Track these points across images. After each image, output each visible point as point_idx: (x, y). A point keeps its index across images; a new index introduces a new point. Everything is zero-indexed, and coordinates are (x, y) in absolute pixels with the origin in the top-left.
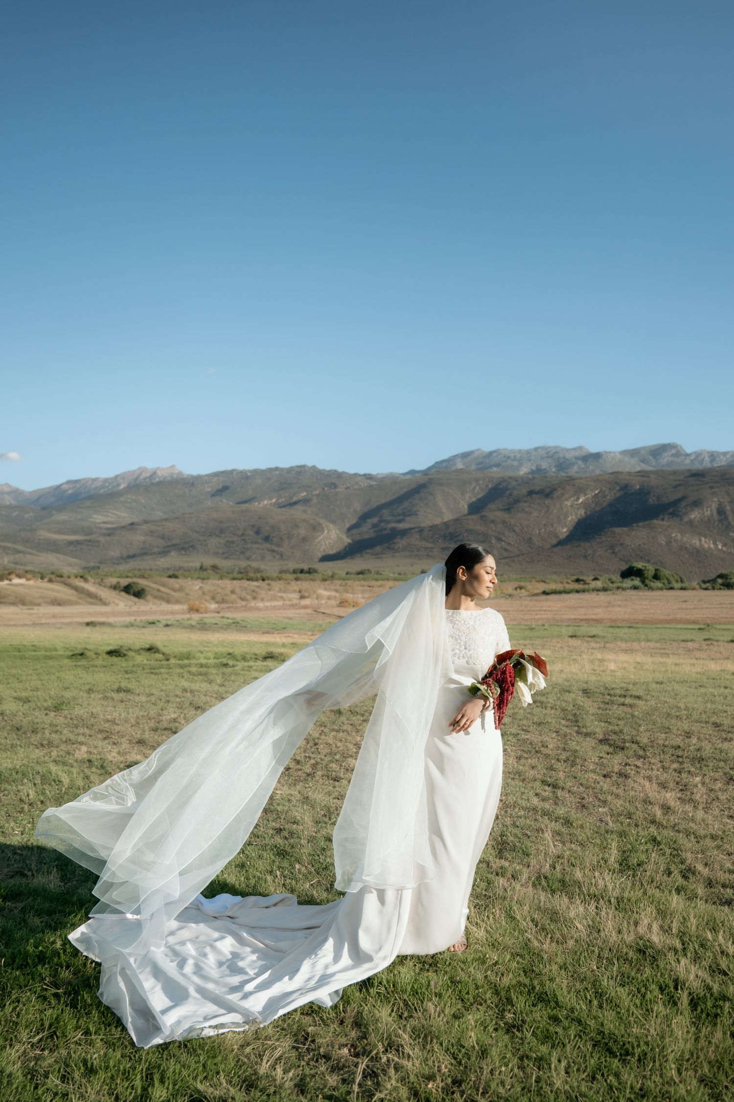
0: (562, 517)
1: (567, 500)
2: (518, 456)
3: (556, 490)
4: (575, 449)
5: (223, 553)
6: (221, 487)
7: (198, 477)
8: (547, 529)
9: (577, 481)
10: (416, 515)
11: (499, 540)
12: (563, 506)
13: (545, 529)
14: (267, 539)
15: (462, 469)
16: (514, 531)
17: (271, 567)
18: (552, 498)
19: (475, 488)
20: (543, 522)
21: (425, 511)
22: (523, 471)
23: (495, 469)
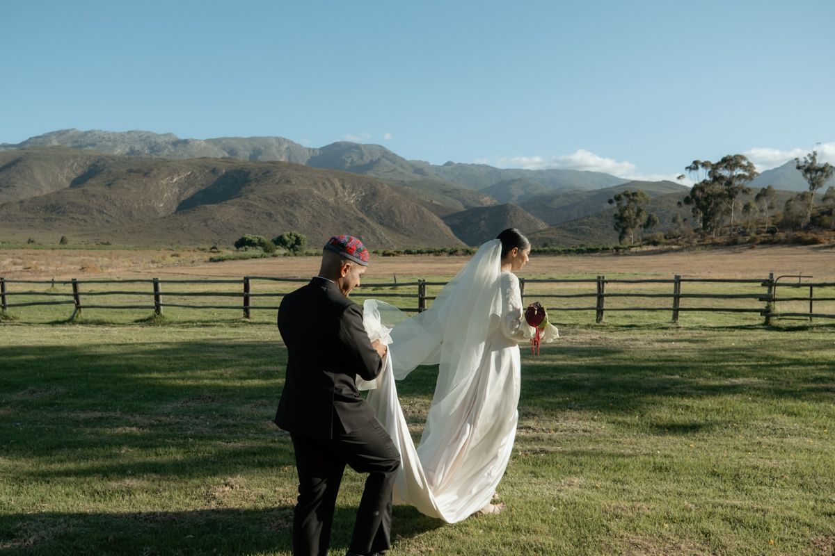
0: (159, 194)
1: (162, 179)
2: (112, 137)
3: (152, 170)
4: (165, 135)
8: (146, 204)
9: (170, 163)
10: (14, 186)
11: (101, 212)
12: (160, 184)
13: (144, 204)
15: (58, 146)
16: (115, 205)
18: (149, 176)
19: (73, 164)
20: (142, 198)
21: (23, 184)
22: (118, 151)
23: (90, 148)
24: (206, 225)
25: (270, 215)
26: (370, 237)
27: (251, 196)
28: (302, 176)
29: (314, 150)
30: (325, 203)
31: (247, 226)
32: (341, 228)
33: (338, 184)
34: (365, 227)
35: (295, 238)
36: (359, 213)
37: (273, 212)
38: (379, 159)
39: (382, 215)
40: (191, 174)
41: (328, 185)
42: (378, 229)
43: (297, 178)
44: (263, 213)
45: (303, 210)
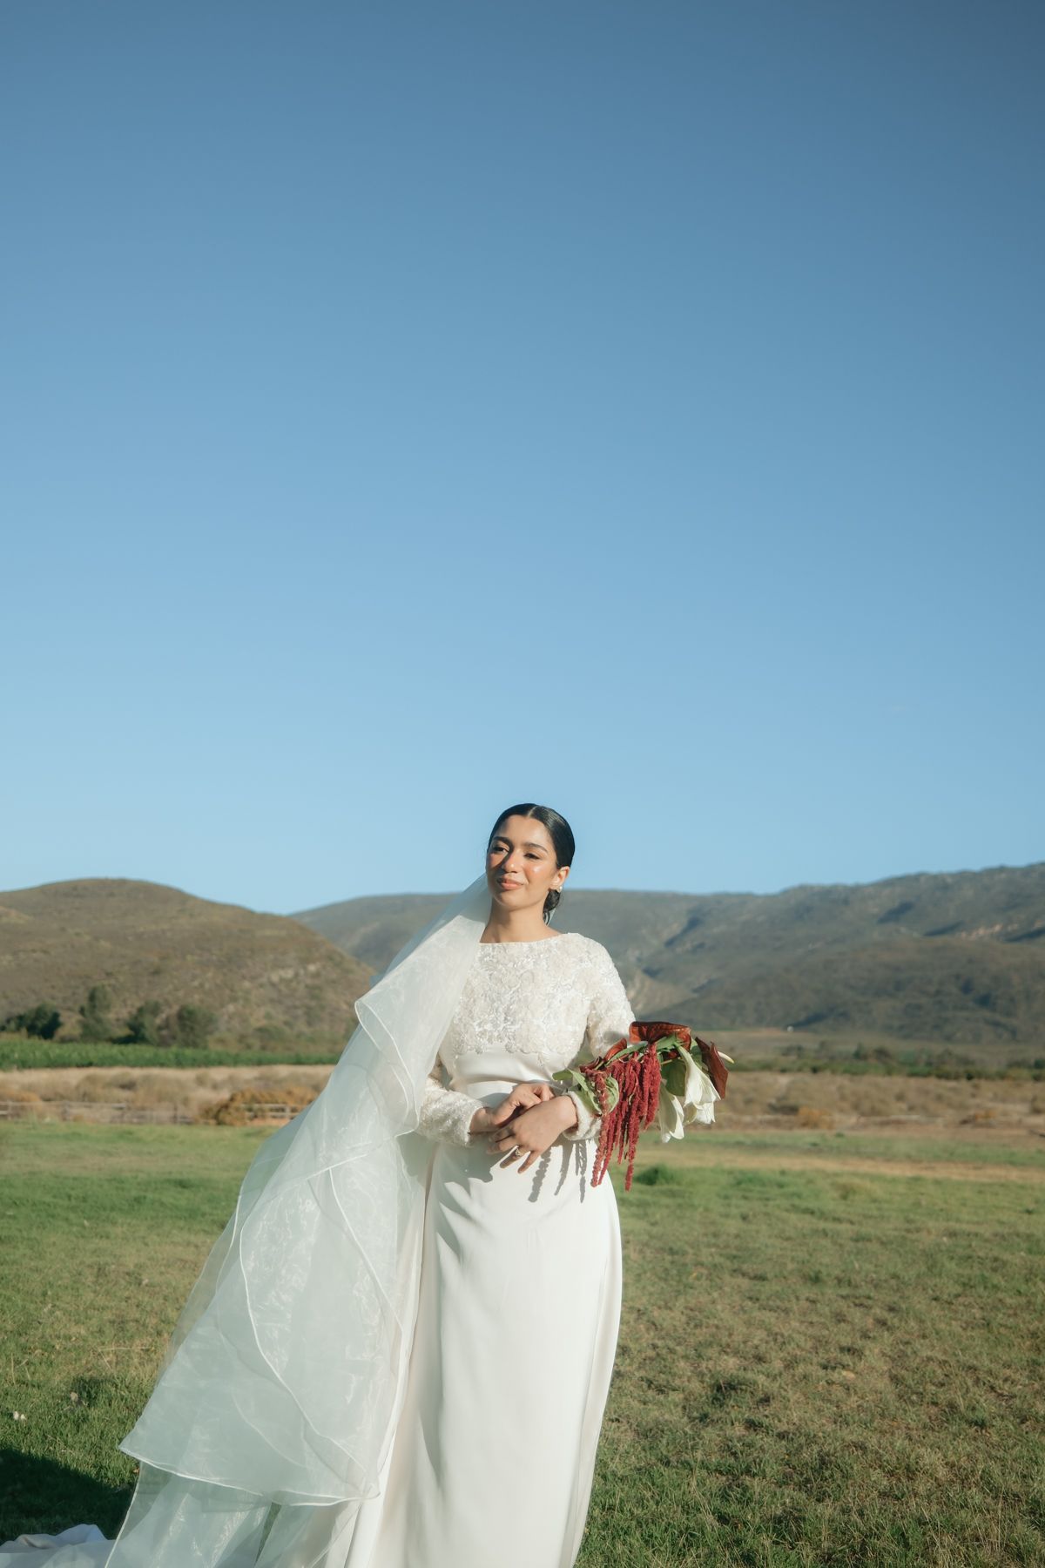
5: (901, 1028)
6: (896, 904)
7: (856, 889)
14: (985, 1001)
17: (991, 1054)
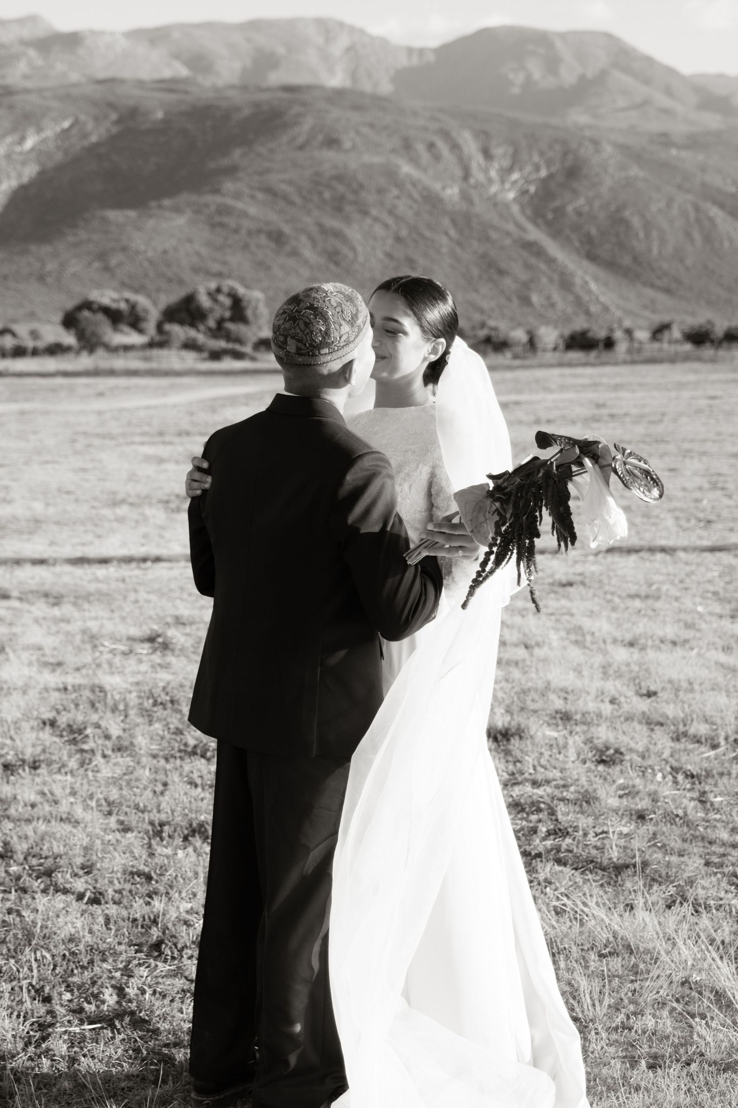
24: (107, 269)
25: (278, 238)
26: (556, 297)
27: (229, 186)
28: (372, 126)
29: (421, 52)
30: (432, 200)
31: (215, 267)
32: (475, 272)
33: (470, 145)
34: (543, 266)
35: (227, 301)
36: (530, 227)
37: (287, 229)
38: (602, 76)
39: (594, 231)
40: (71, 127)
41: (443, 147)
42: (580, 273)
43: (358, 132)
44: (259, 231)
45: (369, 221)
